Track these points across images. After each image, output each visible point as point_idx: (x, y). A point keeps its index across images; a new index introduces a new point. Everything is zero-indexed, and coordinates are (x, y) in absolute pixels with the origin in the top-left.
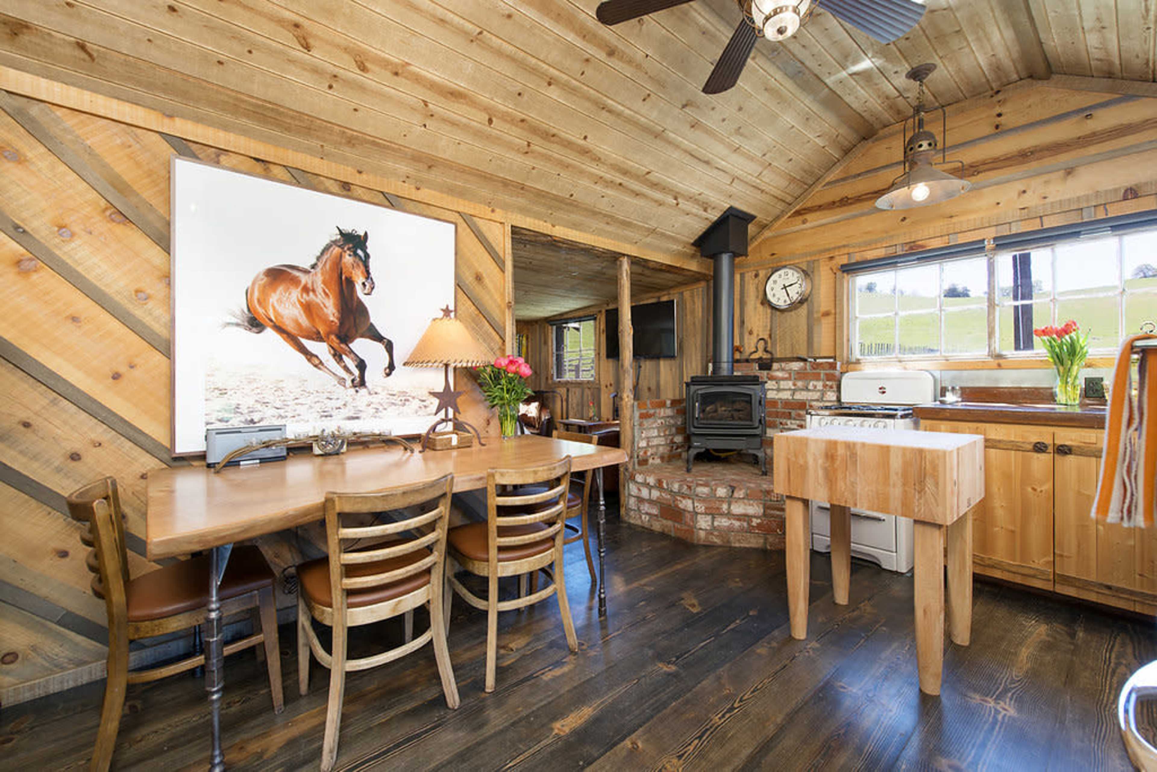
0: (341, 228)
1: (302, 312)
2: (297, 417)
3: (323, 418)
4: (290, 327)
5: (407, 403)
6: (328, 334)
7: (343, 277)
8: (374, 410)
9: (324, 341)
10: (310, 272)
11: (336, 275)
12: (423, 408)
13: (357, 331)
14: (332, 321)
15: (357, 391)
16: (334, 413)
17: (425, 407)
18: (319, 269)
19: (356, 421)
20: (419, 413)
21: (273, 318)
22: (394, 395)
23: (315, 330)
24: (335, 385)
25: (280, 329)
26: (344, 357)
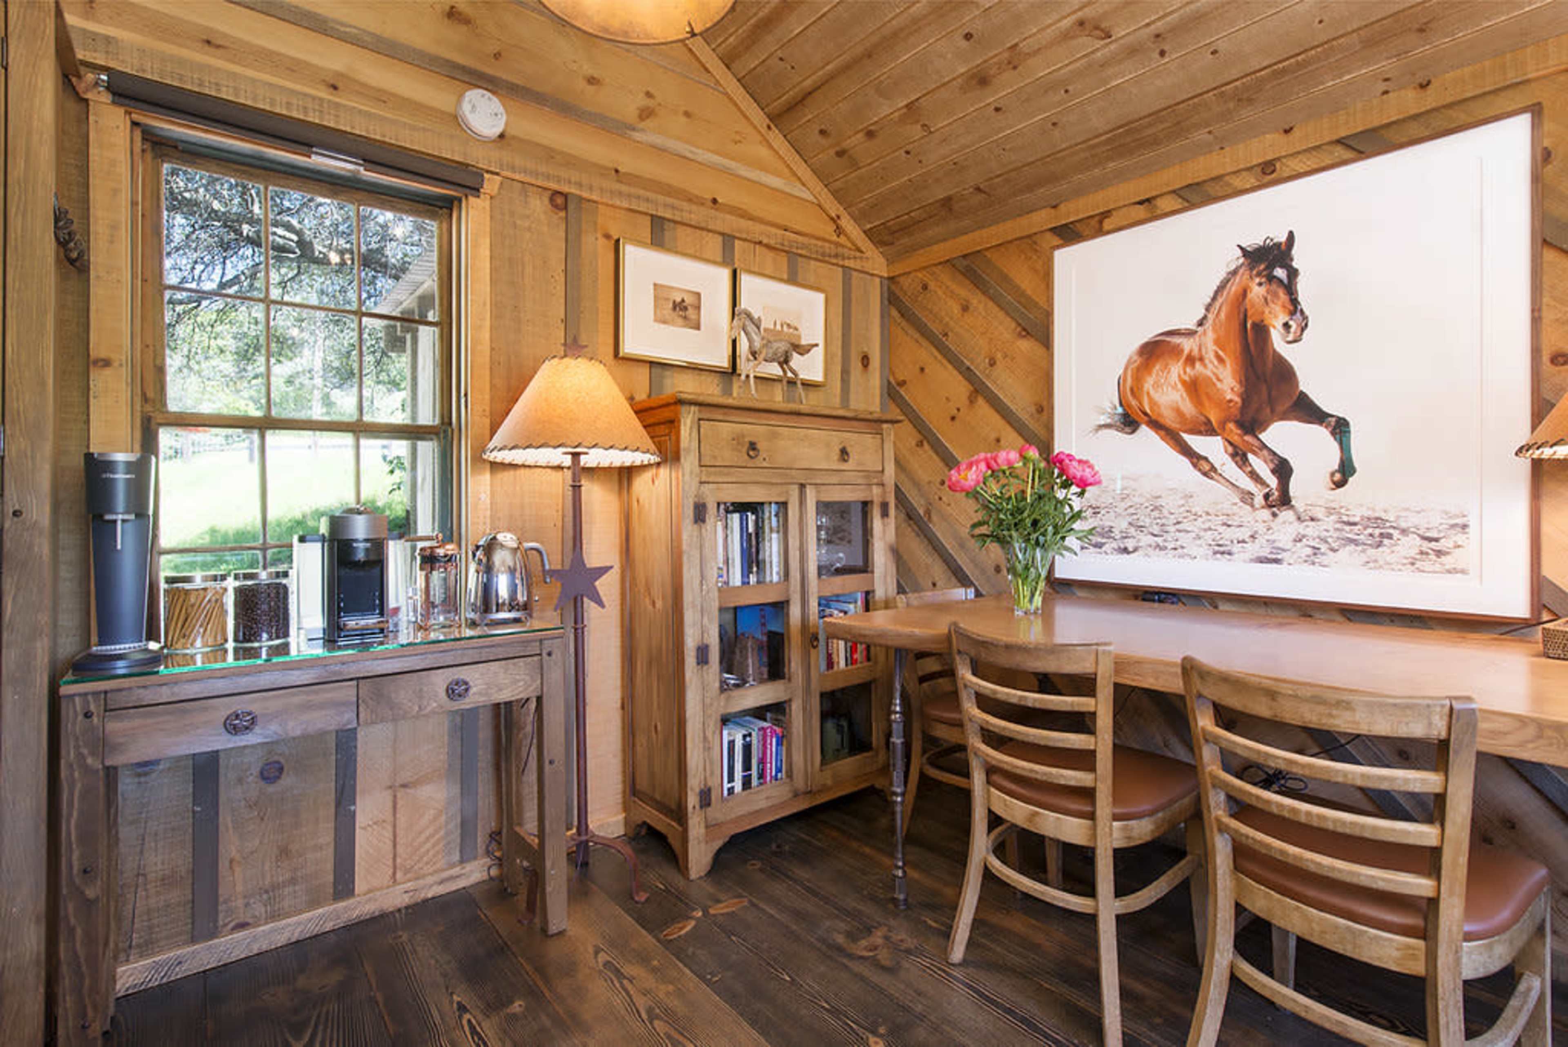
0: (1244, 246)
1: (1185, 395)
2: (1180, 550)
3: (1218, 556)
4: (1169, 419)
5: (1386, 541)
6: (1223, 424)
7: (1249, 326)
8: (1309, 551)
9: (1217, 434)
10: (1195, 332)
11: (1235, 325)
12: (1433, 557)
13: (1273, 411)
14: (1230, 401)
15: (1274, 515)
16: (1236, 548)
17: (1439, 553)
18: (1208, 324)
19: (1274, 566)
20: (1418, 564)
21: (1148, 411)
22: (1355, 524)
23: (1203, 419)
24: (1235, 504)
25: (1156, 425)
26: (1250, 457)
